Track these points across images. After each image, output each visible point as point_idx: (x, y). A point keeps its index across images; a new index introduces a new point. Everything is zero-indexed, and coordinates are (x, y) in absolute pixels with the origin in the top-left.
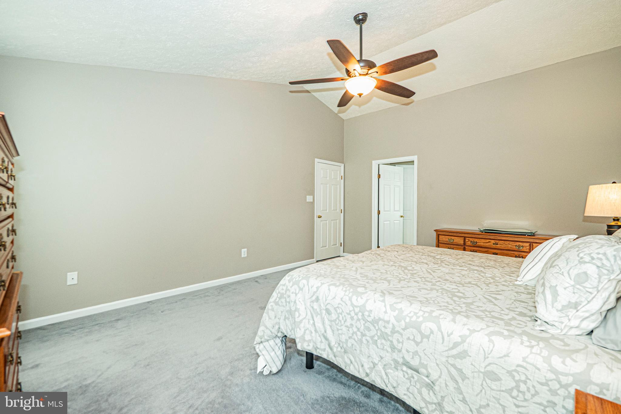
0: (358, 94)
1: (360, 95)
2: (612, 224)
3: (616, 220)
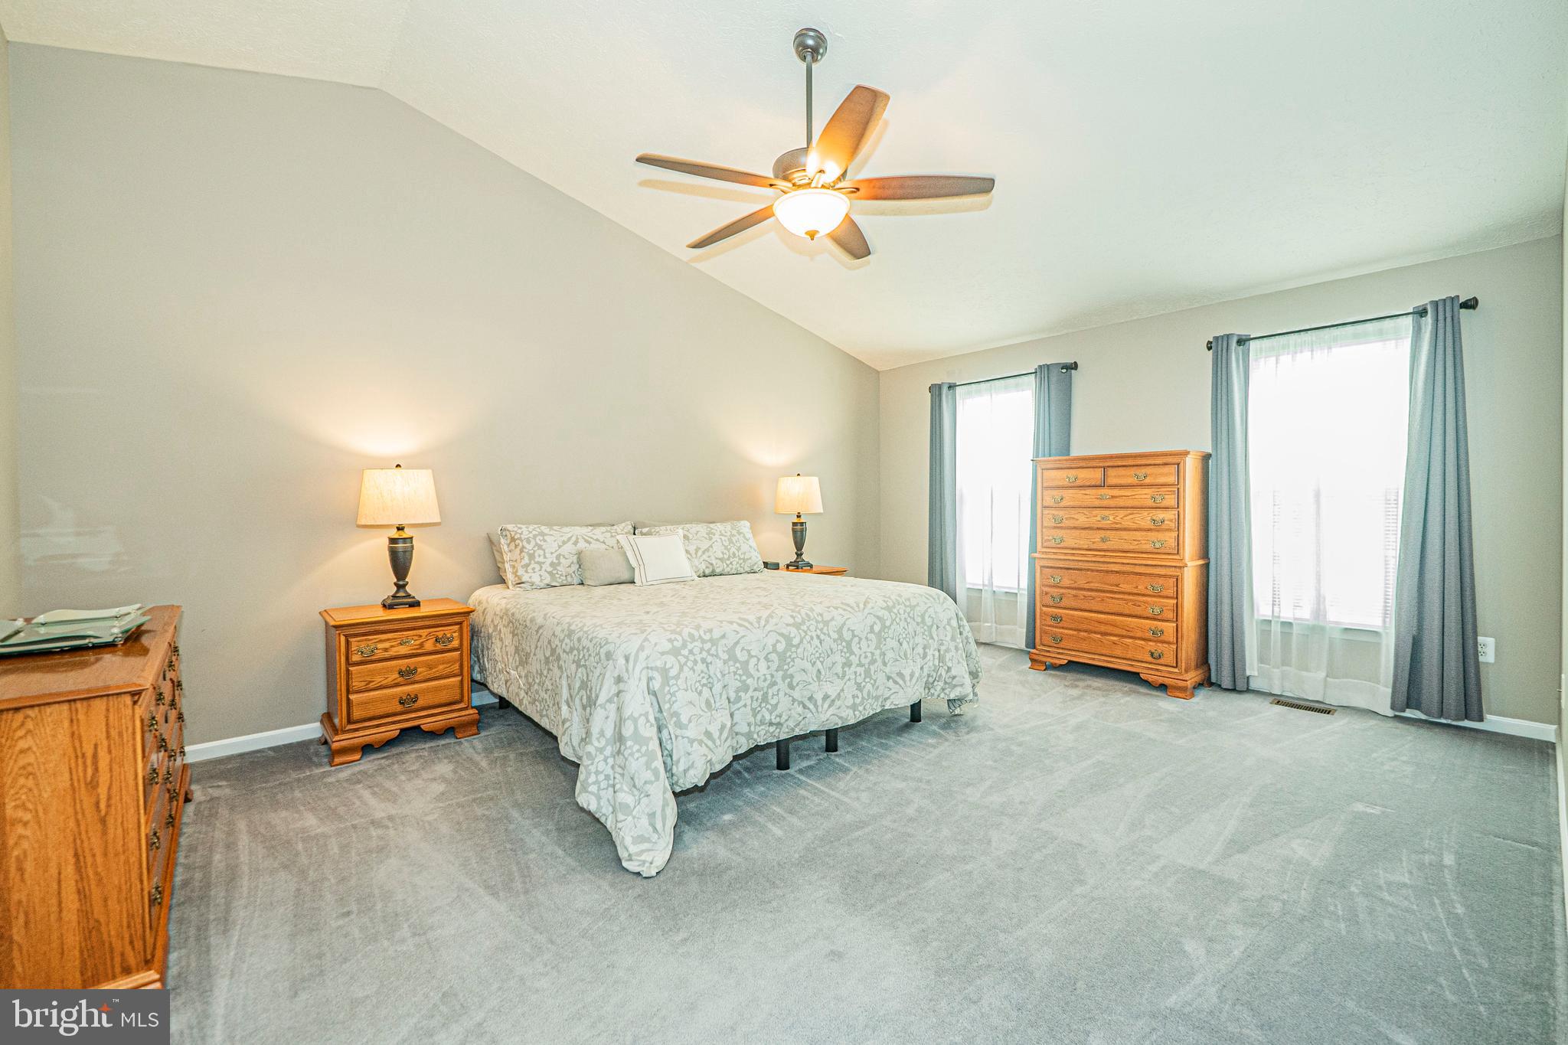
0: (806, 233)
1: (812, 235)
2: (396, 536)
3: (400, 529)
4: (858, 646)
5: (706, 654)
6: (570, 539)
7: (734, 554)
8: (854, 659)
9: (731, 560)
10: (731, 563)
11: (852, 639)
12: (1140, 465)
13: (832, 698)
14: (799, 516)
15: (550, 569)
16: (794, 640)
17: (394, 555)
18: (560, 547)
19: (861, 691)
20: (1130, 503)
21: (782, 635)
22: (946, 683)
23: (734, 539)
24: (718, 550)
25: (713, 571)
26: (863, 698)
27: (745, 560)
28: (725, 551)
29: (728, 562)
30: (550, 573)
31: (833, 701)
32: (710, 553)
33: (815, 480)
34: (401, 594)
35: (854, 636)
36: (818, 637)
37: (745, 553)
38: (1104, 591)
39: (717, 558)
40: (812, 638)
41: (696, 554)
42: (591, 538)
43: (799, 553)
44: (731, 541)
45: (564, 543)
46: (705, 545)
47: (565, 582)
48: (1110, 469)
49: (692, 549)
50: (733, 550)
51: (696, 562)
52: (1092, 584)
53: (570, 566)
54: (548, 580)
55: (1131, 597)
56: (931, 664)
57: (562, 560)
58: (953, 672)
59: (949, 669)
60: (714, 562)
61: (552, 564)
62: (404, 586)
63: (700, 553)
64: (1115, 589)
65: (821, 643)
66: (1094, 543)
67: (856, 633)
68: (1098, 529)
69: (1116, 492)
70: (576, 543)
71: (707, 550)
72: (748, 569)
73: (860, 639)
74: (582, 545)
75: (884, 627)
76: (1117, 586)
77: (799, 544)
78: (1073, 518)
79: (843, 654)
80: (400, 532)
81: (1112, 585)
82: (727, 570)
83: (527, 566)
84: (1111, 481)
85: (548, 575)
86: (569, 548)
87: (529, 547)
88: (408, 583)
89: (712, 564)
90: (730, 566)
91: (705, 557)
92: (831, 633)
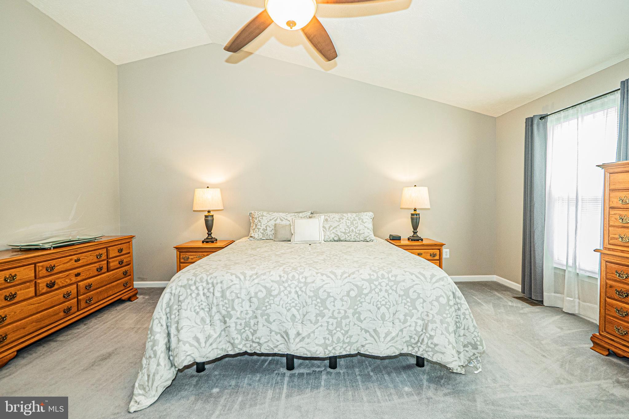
2: (207, 215)
3: (209, 212)
4: (332, 303)
5: (299, 289)
6: (273, 219)
7: (353, 230)
8: (328, 314)
9: (351, 233)
10: (350, 235)
11: (327, 298)
13: (303, 336)
14: (415, 210)
15: (262, 232)
16: (273, 292)
17: (206, 221)
18: (268, 222)
19: (332, 336)
21: (265, 287)
22: (428, 346)
23: (354, 222)
24: (342, 227)
25: (339, 239)
26: (333, 341)
27: (360, 234)
28: (347, 228)
29: (349, 235)
30: (262, 233)
31: (303, 338)
32: (337, 229)
33: (426, 189)
34: (210, 237)
35: (329, 295)
36: (296, 292)
37: (360, 230)
39: (341, 232)
40: (290, 292)
41: (329, 229)
42: (284, 218)
43: (415, 231)
44: (352, 223)
45: (270, 220)
46: (336, 224)
47: (268, 238)
49: (327, 226)
50: (352, 228)
51: (328, 233)
53: (271, 231)
54: (261, 237)
56: (412, 329)
57: (268, 228)
58: (435, 341)
59: (431, 337)
60: (339, 234)
61: (263, 230)
62: (211, 234)
63: (331, 228)
65: (298, 297)
67: (331, 294)
70: (275, 221)
71: (335, 227)
72: (363, 239)
73: (335, 299)
74: (278, 221)
75: (360, 294)
77: (415, 226)
79: (317, 307)
80: (209, 213)
82: (348, 239)
83: (254, 229)
85: (261, 234)
86: (273, 222)
87: (256, 221)
88: (212, 233)
89: (338, 235)
90: (350, 237)
91: (334, 231)
92: (308, 292)
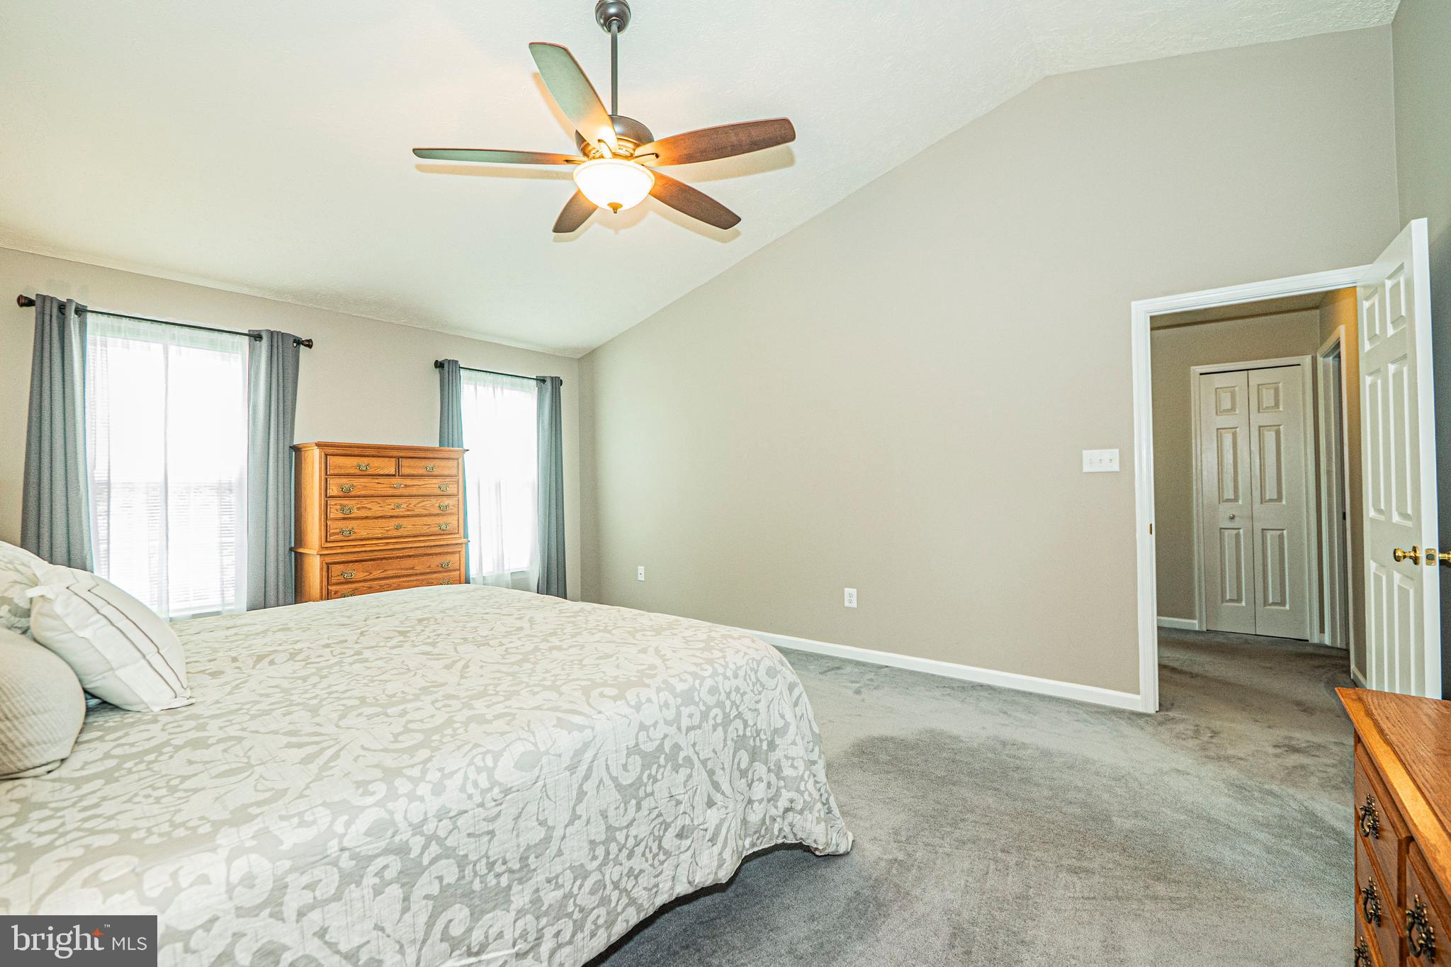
0: (610, 205)
1: (615, 208)
12: (420, 458)
20: (422, 492)
38: (399, 577)
48: (404, 460)
52: (388, 572)
55: (423, 577)
64: (410, 572)
66: (387, 531)
68: (391, 517)
69: (409, 482)
76: (413, 568)
78: (366, 508)
81: (407, 569)
84: (405, 471)
